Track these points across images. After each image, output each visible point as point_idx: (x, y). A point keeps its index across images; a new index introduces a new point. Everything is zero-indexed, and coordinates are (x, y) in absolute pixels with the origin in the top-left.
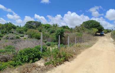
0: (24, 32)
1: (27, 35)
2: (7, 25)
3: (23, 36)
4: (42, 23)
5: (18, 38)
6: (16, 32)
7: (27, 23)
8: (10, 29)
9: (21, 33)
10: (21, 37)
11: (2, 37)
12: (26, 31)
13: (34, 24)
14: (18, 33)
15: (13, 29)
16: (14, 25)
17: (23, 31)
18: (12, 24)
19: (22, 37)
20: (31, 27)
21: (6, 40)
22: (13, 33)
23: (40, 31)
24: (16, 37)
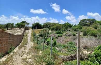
1: (82, 33)
2: (65, 24)
4: (96, 20)
5: (74, 35)
8: (67, 28)
9: (77, 31)
10: (77, 34)
11: (62, 34)
12: (81, 28)
13: (87, 22)
14: (74, 31)
15: (69, 28)
16: (70, 24)
17: (78, 29)
20: (85, 25)
21: (65, 36)
22: (69, 30)
23: (95, 29)
24: (72, 34)
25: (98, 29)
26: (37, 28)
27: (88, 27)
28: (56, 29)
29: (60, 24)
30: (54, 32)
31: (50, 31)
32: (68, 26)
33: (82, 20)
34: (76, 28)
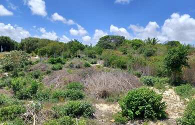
0: (97, 56)
1: (102, 61)
2: (71, 44)
3: (96, 63)
4: (125, 38)
5: (87, 66)
6: (84, 56)
8: (76, 50)
9: (93, 58)
10: (92, 63)
11: (64, 64)
12: (100, 53)
13: (112, 41)
14: (87, 58)
15: (79, 51)
16: (81, 44)
17: (95, 53)
18: (79, 43)
19: (94, 65)
20: (108, 47)
21: (69, 69)
22: (79, 57)
23: (124, 54)
24: (84, 64)
25: (128, 54)
26: (2, 49)
27: (112, 50)
28: (51, 54)
29: (61, 43)
31: (37, 57)
32: (76, 48)
34: (91, 51)
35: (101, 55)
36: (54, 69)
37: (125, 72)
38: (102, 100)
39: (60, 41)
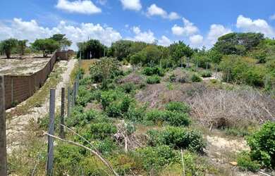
0: (212, 65)
1: (221, 74)
2: (173, 48)
3: (209, 76)
4: (265, 37)
5: (196, 79)
6: (191, 65)
7: (219, 39)
8: (180, 57)
9: (205, 68)
10: (204, 76)
11: (162, 76)
12: (218, 60)
13: (240, 42)
14: (196, 68)
15: (185, 58)
16: (188, 48)
17: (209, 61)
19: (207, 79)
20: (231, 50)
21: (168, 83)
22: (184, 66)
23: (260, 62)
24: (191, 76)
25: (268, 63)
26: (91, 56)
27: (239, 57)
28: (146, 62)
29: (160, 47)
30: (140, 69)
31: (129, 66)
32: (181, 53)
33: (223, 36)
34: (202, 58)
35: (218, 63)
36: (149, 82)
37: (260, 92)
38: (217, 131)
39: (159, 45)
